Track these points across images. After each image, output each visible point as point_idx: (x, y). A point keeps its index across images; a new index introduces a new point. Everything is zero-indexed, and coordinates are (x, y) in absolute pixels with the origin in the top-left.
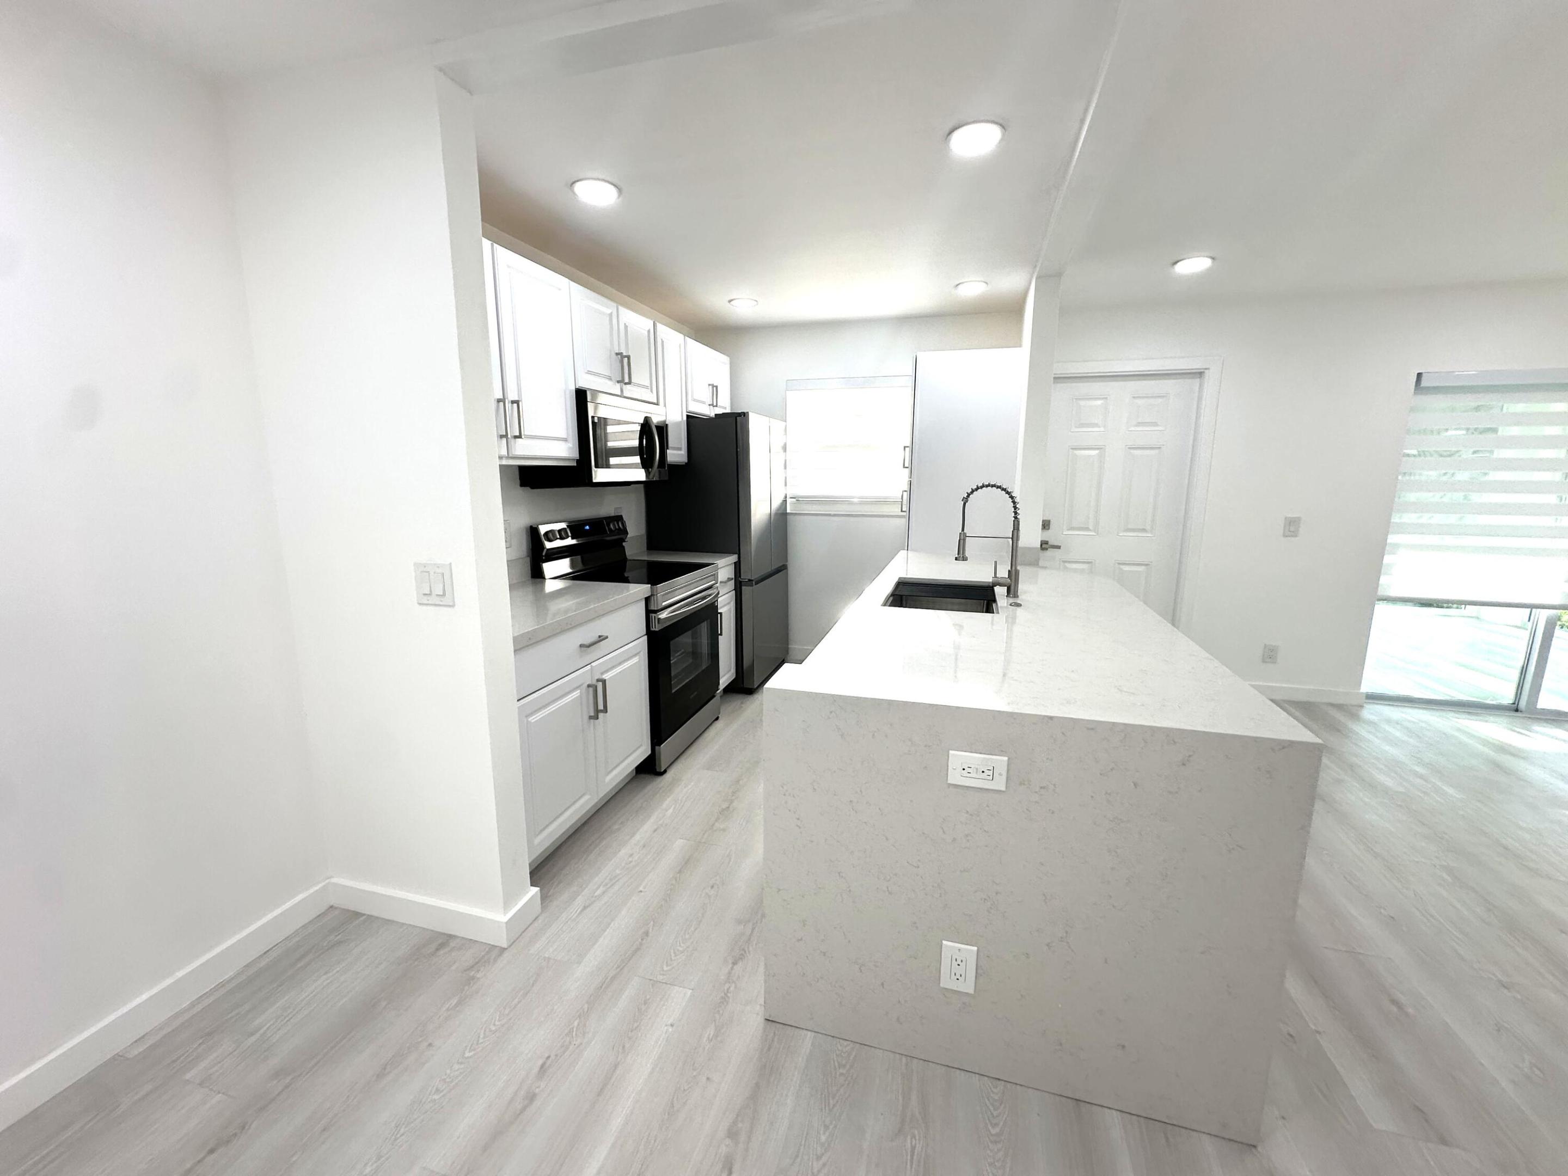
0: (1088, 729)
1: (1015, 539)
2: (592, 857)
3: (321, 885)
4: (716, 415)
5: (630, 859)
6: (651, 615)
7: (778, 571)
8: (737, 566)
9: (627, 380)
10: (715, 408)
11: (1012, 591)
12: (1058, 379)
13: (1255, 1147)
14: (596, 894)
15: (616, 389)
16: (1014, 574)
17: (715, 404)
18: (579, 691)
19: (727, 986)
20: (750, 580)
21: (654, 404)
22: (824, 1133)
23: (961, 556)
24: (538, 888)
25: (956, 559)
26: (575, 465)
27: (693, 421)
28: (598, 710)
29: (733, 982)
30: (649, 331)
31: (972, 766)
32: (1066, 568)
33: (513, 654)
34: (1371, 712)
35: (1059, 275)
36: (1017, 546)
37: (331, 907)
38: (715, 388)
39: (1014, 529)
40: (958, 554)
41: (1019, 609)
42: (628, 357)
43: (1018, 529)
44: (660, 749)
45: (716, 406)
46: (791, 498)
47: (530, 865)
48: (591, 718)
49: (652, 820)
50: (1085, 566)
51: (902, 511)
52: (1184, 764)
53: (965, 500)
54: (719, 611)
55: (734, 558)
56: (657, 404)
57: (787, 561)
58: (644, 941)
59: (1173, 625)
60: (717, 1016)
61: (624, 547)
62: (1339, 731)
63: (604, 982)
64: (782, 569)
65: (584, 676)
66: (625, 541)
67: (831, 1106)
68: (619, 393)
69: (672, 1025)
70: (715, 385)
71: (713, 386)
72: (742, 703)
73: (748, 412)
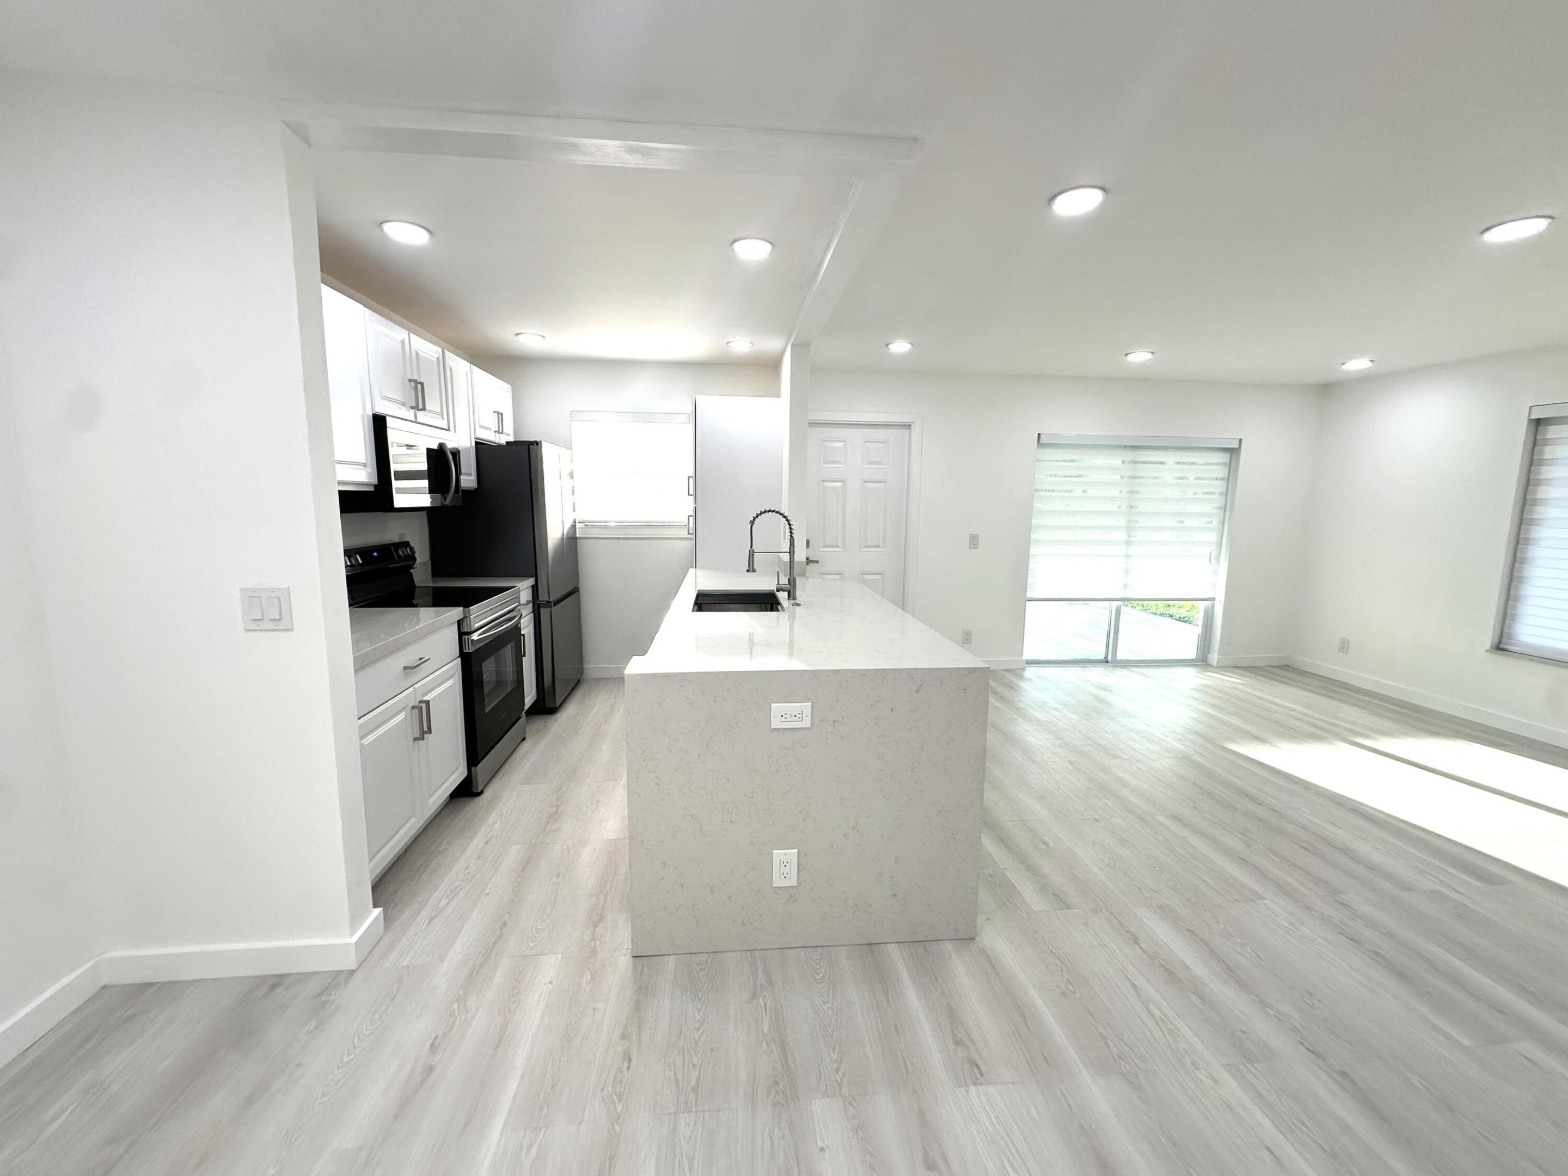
0: (861, 675)
1: (792, 553)
2: (425, 877)
3: (88, 966)
4: (507, 442)
5: (467, 871)
6: (464, 637)
7: (570, 594)
8: (535, 589)
9: (421, 407)
10: (500, 434)
11: (792, 595)
12: (812, 424)
13: (974, 939)
14: (440, 906)
15: (410, 414)
16: (792, 582)
17: (501, 431)
18: (404, 713)
19: (593, 944)
20: (548, 602)
21: (446, 430)
22: (698, 1014)
23: (751, 569)
24: (382, 908)
25: (747, 571)
26: (373, 490)
27: (481, 447)
28: (424, 730)
29: (598, 939)
30: (438, 359)
31: (788, 713)
32: (822, 577)
33: (353, 673)
34: (1030, 672)
35: (808, 345)
36: (793, 559)
37: (105, 987)
38: (500, 415)
39: (791, 545)
40: (749, 567)
41: (797, 608)
42: (422, 384)
43: (794, 546)
44: (476, 770)
45: (502, 433)
46: (579, 523)
47: (372, 882)
48: (416, 739)
49: (480, 835)
50: (838, 577)
51: (689, 534)
52: (918, 691)
53: (752, 523)
54: (522, 633)
55: (530, 582)
56: (448, 430)
57: (578, 583)
58: (504, 930)
59: (903, 609)
60: (590, 966)
61: (412, 573)
62: (1011, 687)
63: (474, 969)
64: (575, 591)
65: (408, 697)
66: (412, 568)
67: (700, 997)
68: (414, 420)
69: (550, 983)
70: (500, 412)
71: (498, 413)
72: (545, 723)
73: (541, 442)
